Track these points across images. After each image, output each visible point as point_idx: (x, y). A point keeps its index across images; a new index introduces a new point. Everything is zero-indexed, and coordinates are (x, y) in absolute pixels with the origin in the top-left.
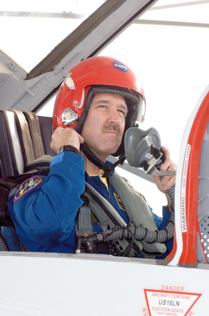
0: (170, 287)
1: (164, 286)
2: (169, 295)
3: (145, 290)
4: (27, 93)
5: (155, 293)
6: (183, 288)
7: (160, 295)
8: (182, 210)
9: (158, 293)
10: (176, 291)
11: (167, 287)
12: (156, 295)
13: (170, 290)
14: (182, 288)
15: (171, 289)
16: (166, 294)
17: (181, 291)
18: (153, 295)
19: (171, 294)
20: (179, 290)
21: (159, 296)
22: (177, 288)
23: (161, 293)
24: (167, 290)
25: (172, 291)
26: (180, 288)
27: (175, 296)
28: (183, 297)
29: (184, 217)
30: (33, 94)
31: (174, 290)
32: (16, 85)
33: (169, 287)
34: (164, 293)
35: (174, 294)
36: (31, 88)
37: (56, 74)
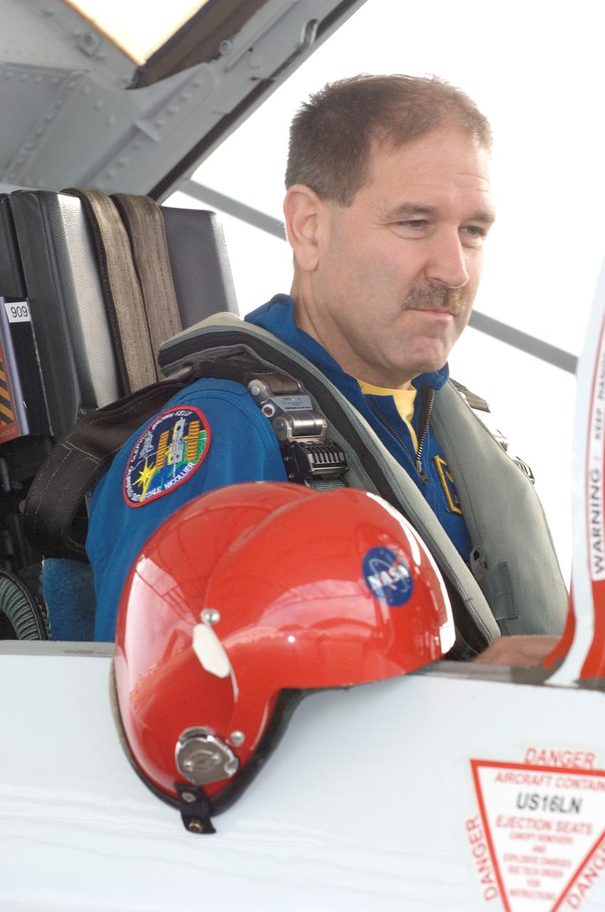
0: (552, 754)
1: (534, 751)
2: (550, 778)
3: (476, 764)
4: (136, 131)
5: (504, 771)
6: (593, 755)
7: (520, 779)
8: (591, 508)
9: (516, 772)
10: (570, 766)
11: (544, 752)
12: (509, 778)
13: (552, 764)
14: (590, 758)
15: (555, 760)
16: (538, 774)
17: (587, 767)
18: (499, 778)
19: (556, 776)
20: (581, 764)
21: (517, 782)
22: (572, 757)
23: (524, 772)
24: (541, 763)
25: (559, 764)
26: (582, 757)
27: (568, 783)
28: (591, 786)
29: (598, 530)
30: (154, 135)
31: (565, 761)
32: (100, 104)
33: (548, 755)
34: (532, 774)
35: (565, 776)
36: (151, 115)
37: (227, 70)
